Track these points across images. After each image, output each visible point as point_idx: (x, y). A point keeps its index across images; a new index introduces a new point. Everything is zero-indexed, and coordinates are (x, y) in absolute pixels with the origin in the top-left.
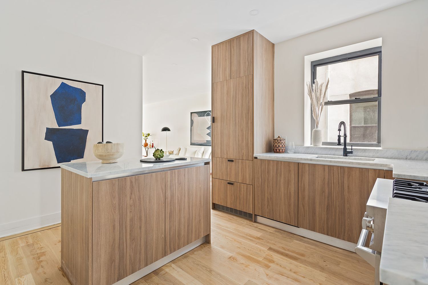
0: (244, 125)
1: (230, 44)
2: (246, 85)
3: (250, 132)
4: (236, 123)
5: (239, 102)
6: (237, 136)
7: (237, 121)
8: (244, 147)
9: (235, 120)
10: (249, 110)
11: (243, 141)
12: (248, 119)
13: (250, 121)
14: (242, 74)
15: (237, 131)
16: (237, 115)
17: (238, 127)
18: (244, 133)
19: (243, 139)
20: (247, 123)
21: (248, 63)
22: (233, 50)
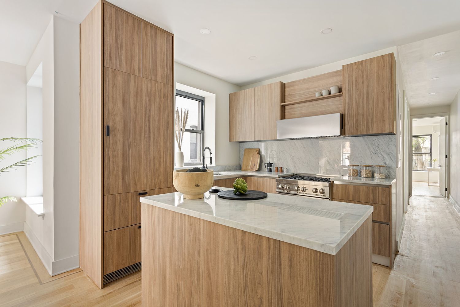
0: (162, 144)
1: (141, 26)
2: (164, 95)
3: (168, 154)
4: (150, 140)
5: (155, 113)
6: (152, 159)
7: (152, 139)
8: (162, 173)
9: (150, 137)
10: (168, 127)
11: (160, 165)
12: (167, 138)
13: (170, 141)
14: (159, 79)
15: (152, 152)
16: (152, 130)
17: (154, 146)
18: (162, 154)
19: (160, 161)
20: (166, 142)
21: (167, 70)
22: (145, 39)
